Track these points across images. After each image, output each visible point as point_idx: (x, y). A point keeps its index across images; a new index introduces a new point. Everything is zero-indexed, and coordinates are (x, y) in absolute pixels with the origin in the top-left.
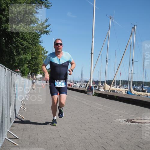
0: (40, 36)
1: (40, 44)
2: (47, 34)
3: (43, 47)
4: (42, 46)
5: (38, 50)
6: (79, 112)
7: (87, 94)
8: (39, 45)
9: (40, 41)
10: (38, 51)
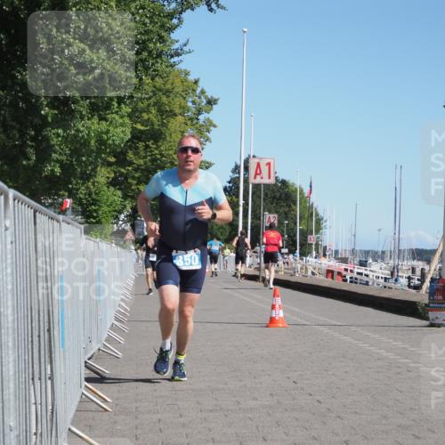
0: (175, 21)
1: (176, 59)
2: (214, 6)
3: (191, 78)
4: (187, 74)
5: (167, 93)
6: (385, 417)
7: (427, 319)
8: (172, 66)
9: (176, 46)
10: (164, 99)
